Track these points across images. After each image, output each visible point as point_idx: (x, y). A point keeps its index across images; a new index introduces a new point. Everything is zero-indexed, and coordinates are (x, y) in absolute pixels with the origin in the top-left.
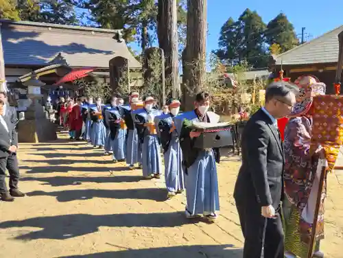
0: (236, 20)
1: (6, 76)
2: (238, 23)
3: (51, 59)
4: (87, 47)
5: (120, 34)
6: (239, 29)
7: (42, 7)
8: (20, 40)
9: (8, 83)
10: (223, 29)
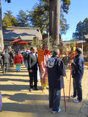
0: (82, 22)
1: (4, 43)
2: (83, 23)
3: (17, 38)
4: (28, 34)
5: (39, 29)
6: (83, 25)
7: (18, 21)
8: (8, 32)
9: (4, 45)
10: (78, 25)
